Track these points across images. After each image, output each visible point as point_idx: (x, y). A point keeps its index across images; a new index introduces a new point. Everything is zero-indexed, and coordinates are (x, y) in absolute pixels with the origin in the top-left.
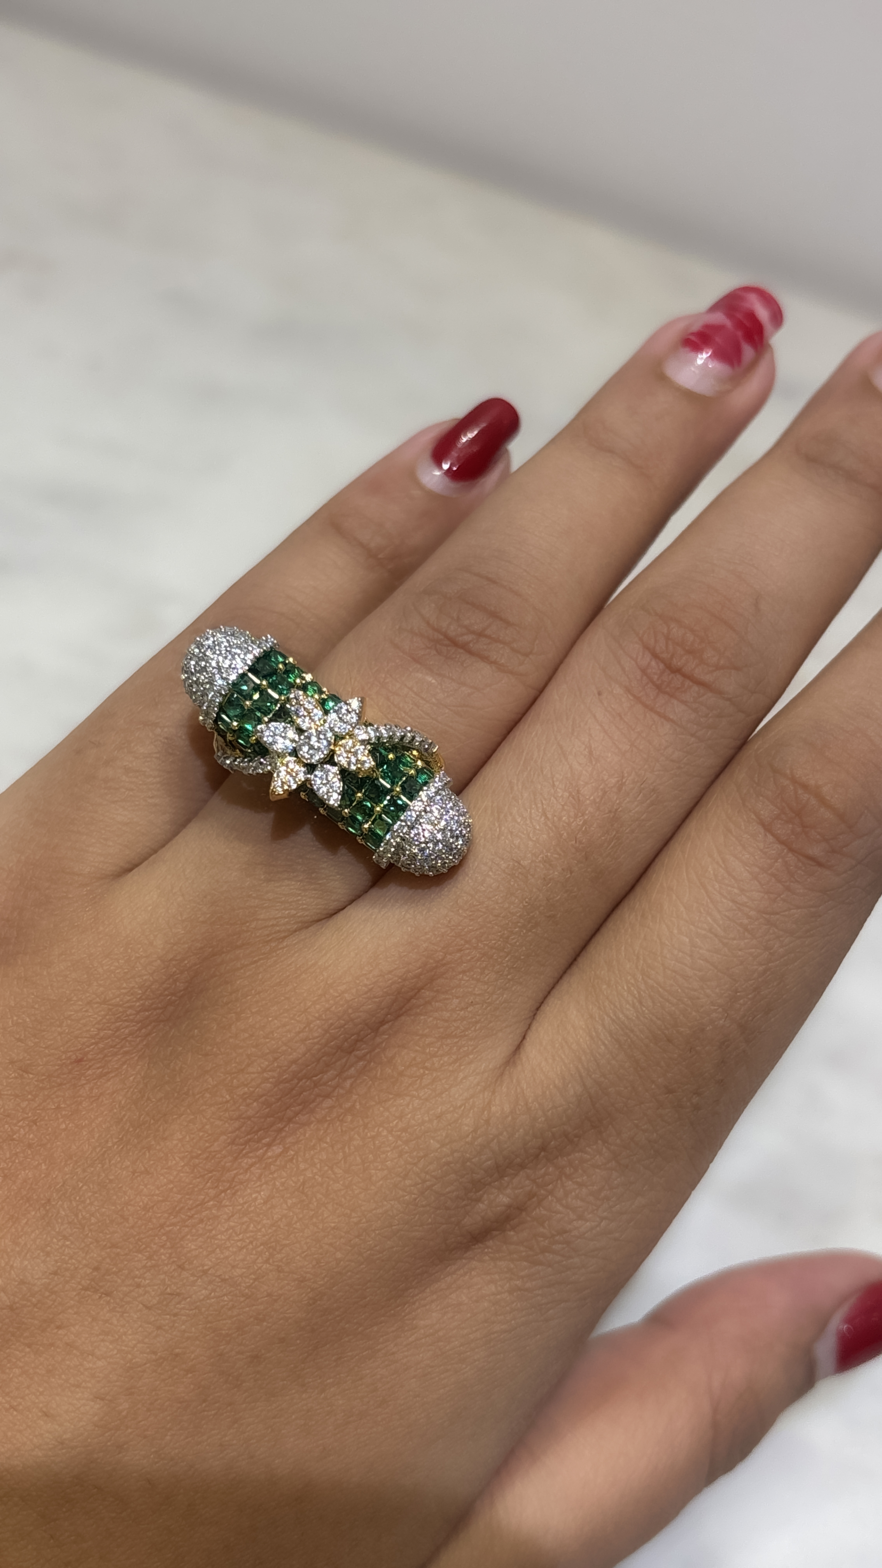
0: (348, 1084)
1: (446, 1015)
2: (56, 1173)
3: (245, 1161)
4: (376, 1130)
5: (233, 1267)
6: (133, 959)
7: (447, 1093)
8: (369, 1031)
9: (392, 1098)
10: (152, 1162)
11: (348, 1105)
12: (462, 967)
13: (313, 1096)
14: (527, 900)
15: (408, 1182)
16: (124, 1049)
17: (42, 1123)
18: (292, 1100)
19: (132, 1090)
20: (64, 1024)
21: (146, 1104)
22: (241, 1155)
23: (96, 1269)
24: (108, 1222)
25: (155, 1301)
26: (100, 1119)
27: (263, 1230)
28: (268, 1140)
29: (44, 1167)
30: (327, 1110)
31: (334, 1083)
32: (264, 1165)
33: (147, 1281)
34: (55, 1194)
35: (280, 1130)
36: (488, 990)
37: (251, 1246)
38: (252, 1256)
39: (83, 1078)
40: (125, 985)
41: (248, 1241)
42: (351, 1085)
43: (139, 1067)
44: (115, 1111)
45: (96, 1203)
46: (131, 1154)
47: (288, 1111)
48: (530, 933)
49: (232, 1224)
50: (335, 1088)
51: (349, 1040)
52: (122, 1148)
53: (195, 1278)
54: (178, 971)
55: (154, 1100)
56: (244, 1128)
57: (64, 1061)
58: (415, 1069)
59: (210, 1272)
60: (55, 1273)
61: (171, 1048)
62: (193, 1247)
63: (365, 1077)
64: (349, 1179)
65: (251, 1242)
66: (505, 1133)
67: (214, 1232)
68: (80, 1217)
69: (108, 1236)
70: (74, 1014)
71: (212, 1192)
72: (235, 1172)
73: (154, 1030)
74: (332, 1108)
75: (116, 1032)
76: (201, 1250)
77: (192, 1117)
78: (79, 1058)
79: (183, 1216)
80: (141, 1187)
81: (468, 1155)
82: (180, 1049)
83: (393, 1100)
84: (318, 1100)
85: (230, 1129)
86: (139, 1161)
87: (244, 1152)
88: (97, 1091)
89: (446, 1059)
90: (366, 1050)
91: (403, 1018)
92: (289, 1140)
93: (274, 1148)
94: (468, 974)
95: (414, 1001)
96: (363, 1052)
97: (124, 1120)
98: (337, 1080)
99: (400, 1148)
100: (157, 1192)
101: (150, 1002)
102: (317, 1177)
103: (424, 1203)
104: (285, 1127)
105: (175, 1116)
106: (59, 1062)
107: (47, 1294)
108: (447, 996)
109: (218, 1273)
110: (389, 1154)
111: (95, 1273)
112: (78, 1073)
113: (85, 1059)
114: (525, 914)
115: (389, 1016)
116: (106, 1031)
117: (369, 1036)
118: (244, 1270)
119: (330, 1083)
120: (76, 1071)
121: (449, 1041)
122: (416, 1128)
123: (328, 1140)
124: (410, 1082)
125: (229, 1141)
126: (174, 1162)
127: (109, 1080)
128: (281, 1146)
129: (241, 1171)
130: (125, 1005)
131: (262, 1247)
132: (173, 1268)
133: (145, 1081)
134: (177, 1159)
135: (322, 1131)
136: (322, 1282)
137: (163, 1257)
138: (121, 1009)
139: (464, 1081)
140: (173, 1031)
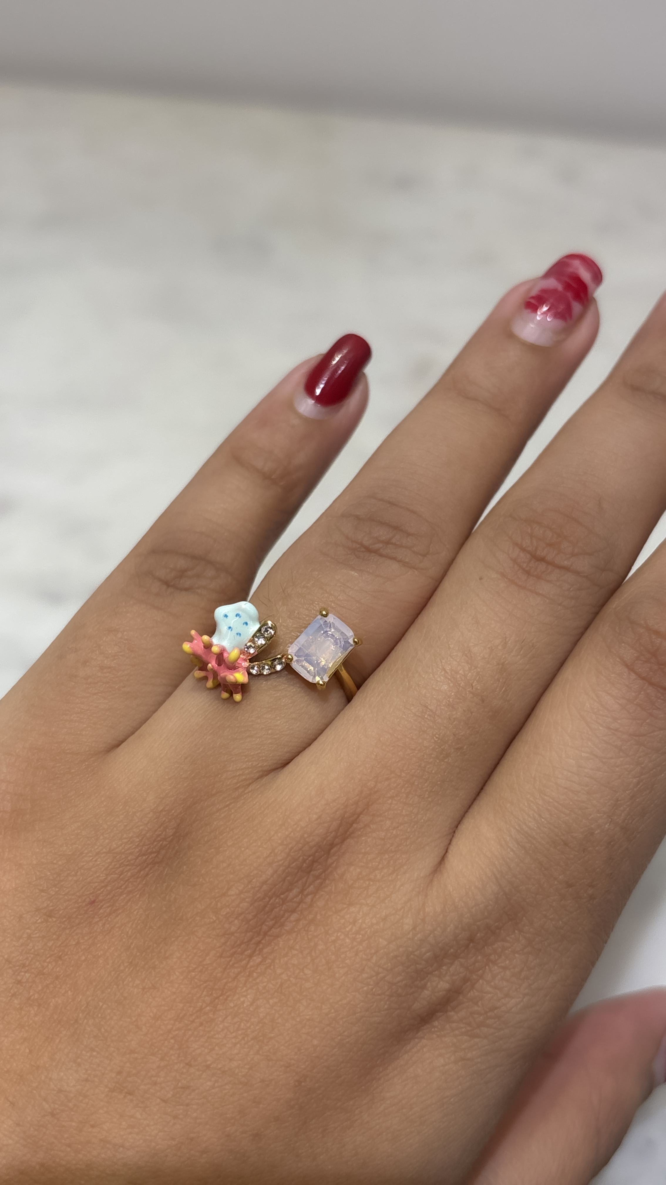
0: (308, 899)
1: (383, 834)
2: (81, 997)
3: (233, 971)
4: (336, 934)
5: (231, 1060)
6: (130, 814)
7: (389, 899)
8: (323, 853)
9: (345, 908)
10: (157, 979)
11: (311, 917)
12: (391, 793)
13: (282, 912)
14: (437, 736)
15: (365, 975)
16: (128, 889)
17: (66, 957)
18: (266, 916)
19: (136, 921)
20: (79, 873)
21: (148, 932)
22: (229, 966)
23: (119, 1073)
24: (125, 1032)
25: (170, 1095)
26: (112, 949)
27: (252, 1027)
28: (249, 951)
29: (70, 993)
30: (294, 923)
31: (297, 899)
32: (248, 974)
33: (162, 1079)
34: (81, 1015)
35: (259, 943)
36: (414, 811)
37: (243, 1042)
38: (245, 1050)
39: (96, 917)
40: (125, 836)
41: (240, 1037)
42: (312, 900)
43: (141, 902)
44: (124, 940)
45: (115, 1018)
46: (139, 974)
47: (263, 925)
48: (442, 763)
49: (226, 1024)
50: (299, 903)
51: (307, 861)
52: (132, 970)
53: (201, 1072)
54: (167, 820)
55: (155, 927)
56: (229, 943)
57: (81, 904)
58: (362, 881)
59: (212, 1066)
60: (87, 1080)
61: (166, 884)
62: (196, 1047)
63: (323, 893)
64: (318, 977)
65: (243, 1038)
66: (439, 929)
67: (212, 1033)
68: (103, 1030)
69: (127, 1044)
70: (85, 864)
71: (208, 999)
72: (225, 981)
73: (151, 871)
74: (298, 920)
75: (120, 875)
76: (203, 1049)
77: (187, 938)
78: (92, 900)
79: (186, 1022)
80: (150, 1000)
81: (411, 949)
82: (173, 883)
83: (346, 909)
84: (286, 915)
85: (218, 945)
86: (146, 979)
87: (231, 963)
88: (108, 926)
89: (385, 871)
90: (321, 870)
91: (348, 840)
92: (265, 951)
93: (255, 958)
94: (396, 798)
95: (355, 825)
96: (319, 871)
97: (132, 947)
98: (300, 897)
99: (356, 948)
100: (163, 1003)
101: (146, 847)
102: (291, 979)
103: (380, 992)
104: (262, 940)
105: (173, 939)
106: (76, 905)
107: (81, 1098)
108: (381, 818)
109: (219, 1066)
110: (348, 953)
111: (118, 1077)
112: (92, 913)
113: (97, 900)
114: (437, 747)
115: (337, 840)
116: (113, 876)
117: (323, 857)
118: (240, 1062)
119: (295, 899)
120: (91, 911)
121: (387, 856)
122: (367, 930)
123: (297, 947)
124: (358, 893)
125: (218, 954)
126: (175, 976)
127: (117, 916)
128: (260, 956)
129: (230, 980)
130: (126, 852)
131: (252, 1042)
132: (182, 1065)
133: (147, 913)
134: (177, 973)
135: (292, 941)
136: (303, 1067)
137: (173, 1057)
138: (123, 856)
139: (402, 888)
140: (166, 870)
